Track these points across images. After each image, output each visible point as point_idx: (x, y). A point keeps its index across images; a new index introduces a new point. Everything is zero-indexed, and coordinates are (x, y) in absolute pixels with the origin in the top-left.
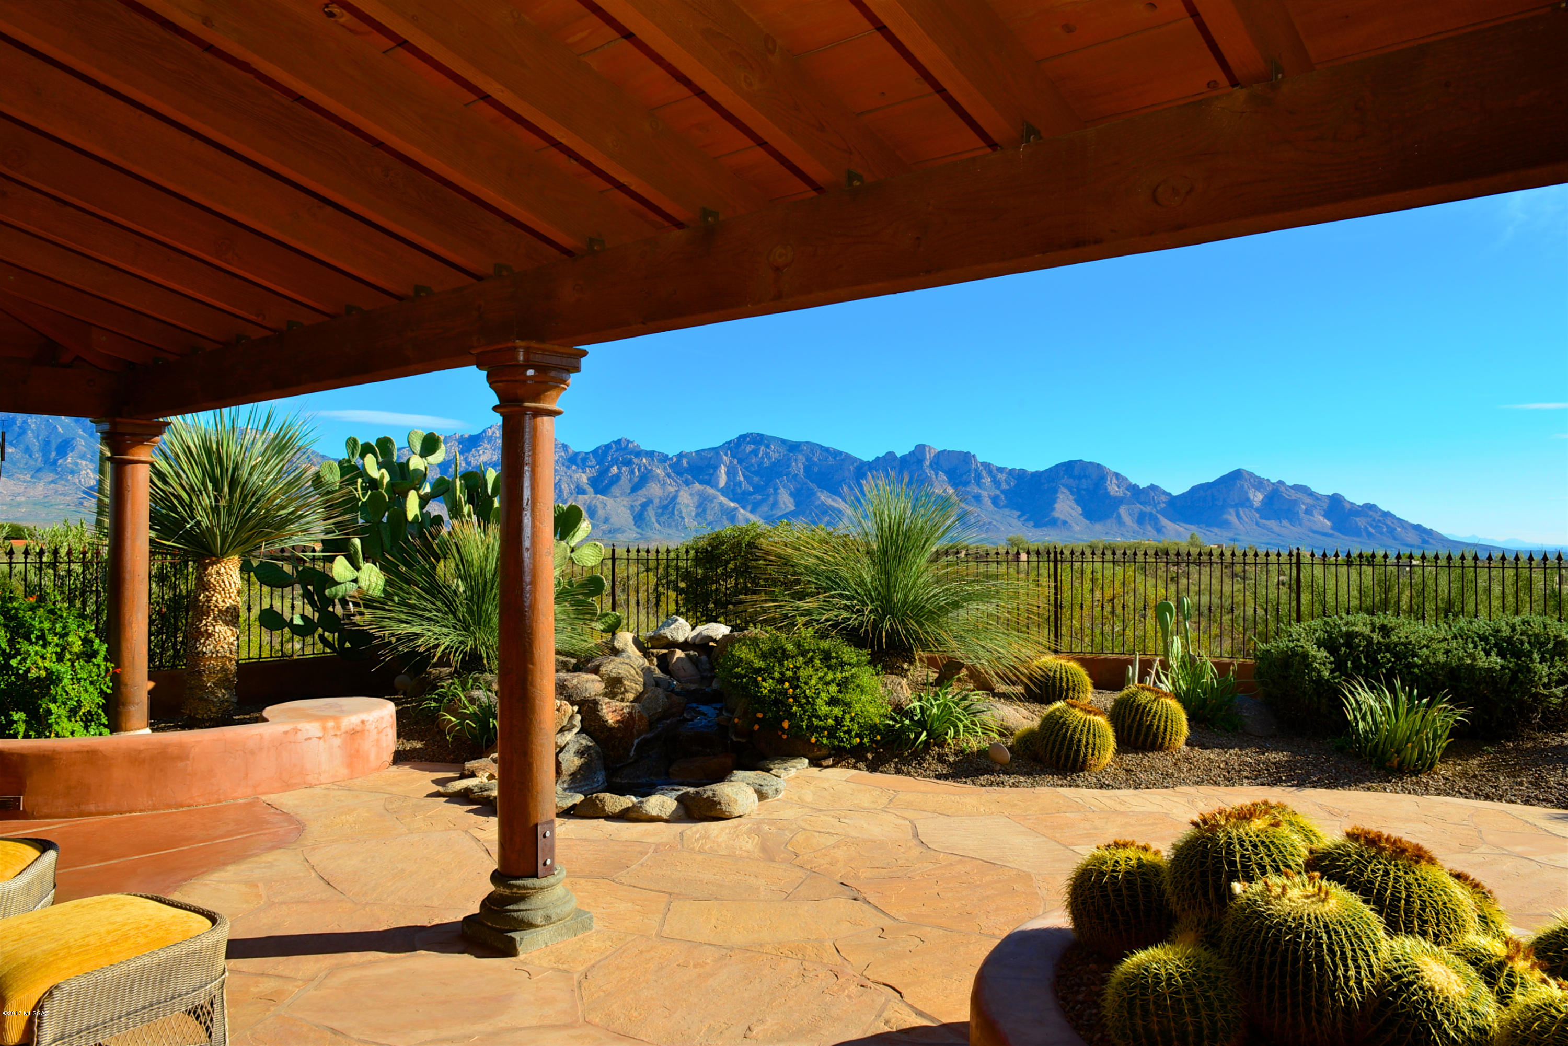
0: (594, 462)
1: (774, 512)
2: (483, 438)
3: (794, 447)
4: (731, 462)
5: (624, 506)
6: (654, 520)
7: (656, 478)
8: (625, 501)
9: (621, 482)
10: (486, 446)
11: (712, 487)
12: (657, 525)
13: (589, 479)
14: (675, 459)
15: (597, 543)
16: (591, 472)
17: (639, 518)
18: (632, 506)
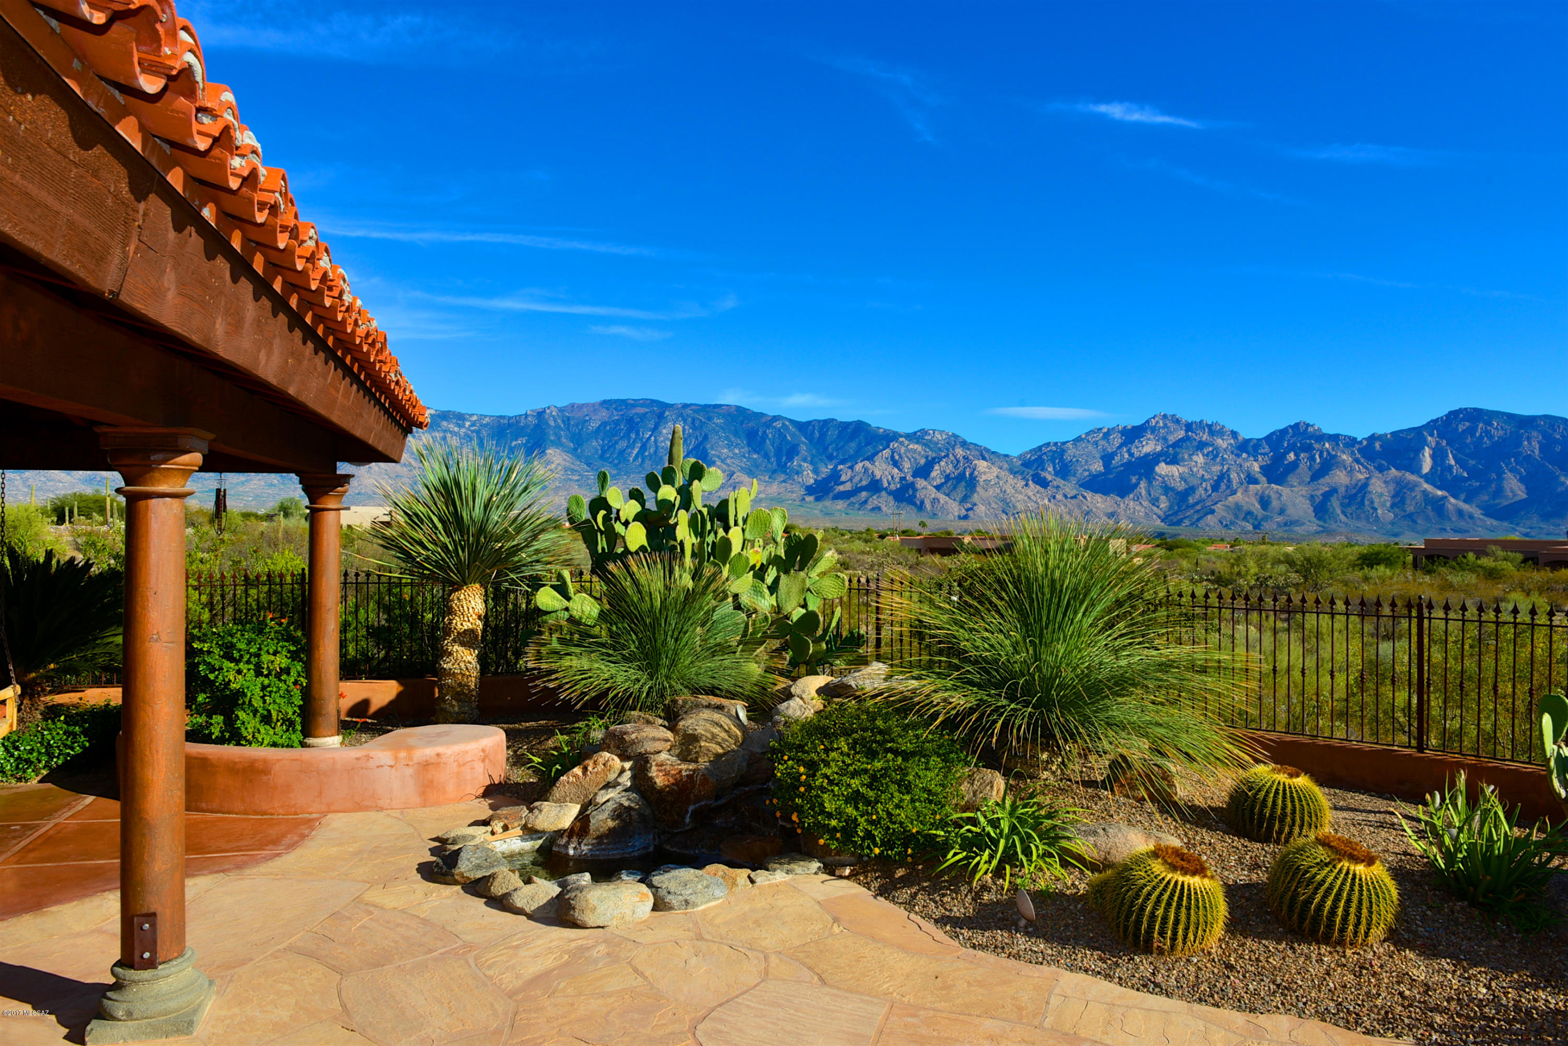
0: (1267, 449)
1: (1497, 501)
2: (1146, 428)
3: (1527, 422)
4: (1438, 443)
5: (1303, 496)
6: (1338, 511)
7: (1342, 465)
8: (1304, 490)
9: (1299, 470)
10: (1149, 436)
11: (1413, 473)
12: (1342, 517)
13: (1261, 467)
14: (1365, 443)
15: (839, 574)
16: (1263, 460)
17: (1321, 509)
18: (1312, 496)
